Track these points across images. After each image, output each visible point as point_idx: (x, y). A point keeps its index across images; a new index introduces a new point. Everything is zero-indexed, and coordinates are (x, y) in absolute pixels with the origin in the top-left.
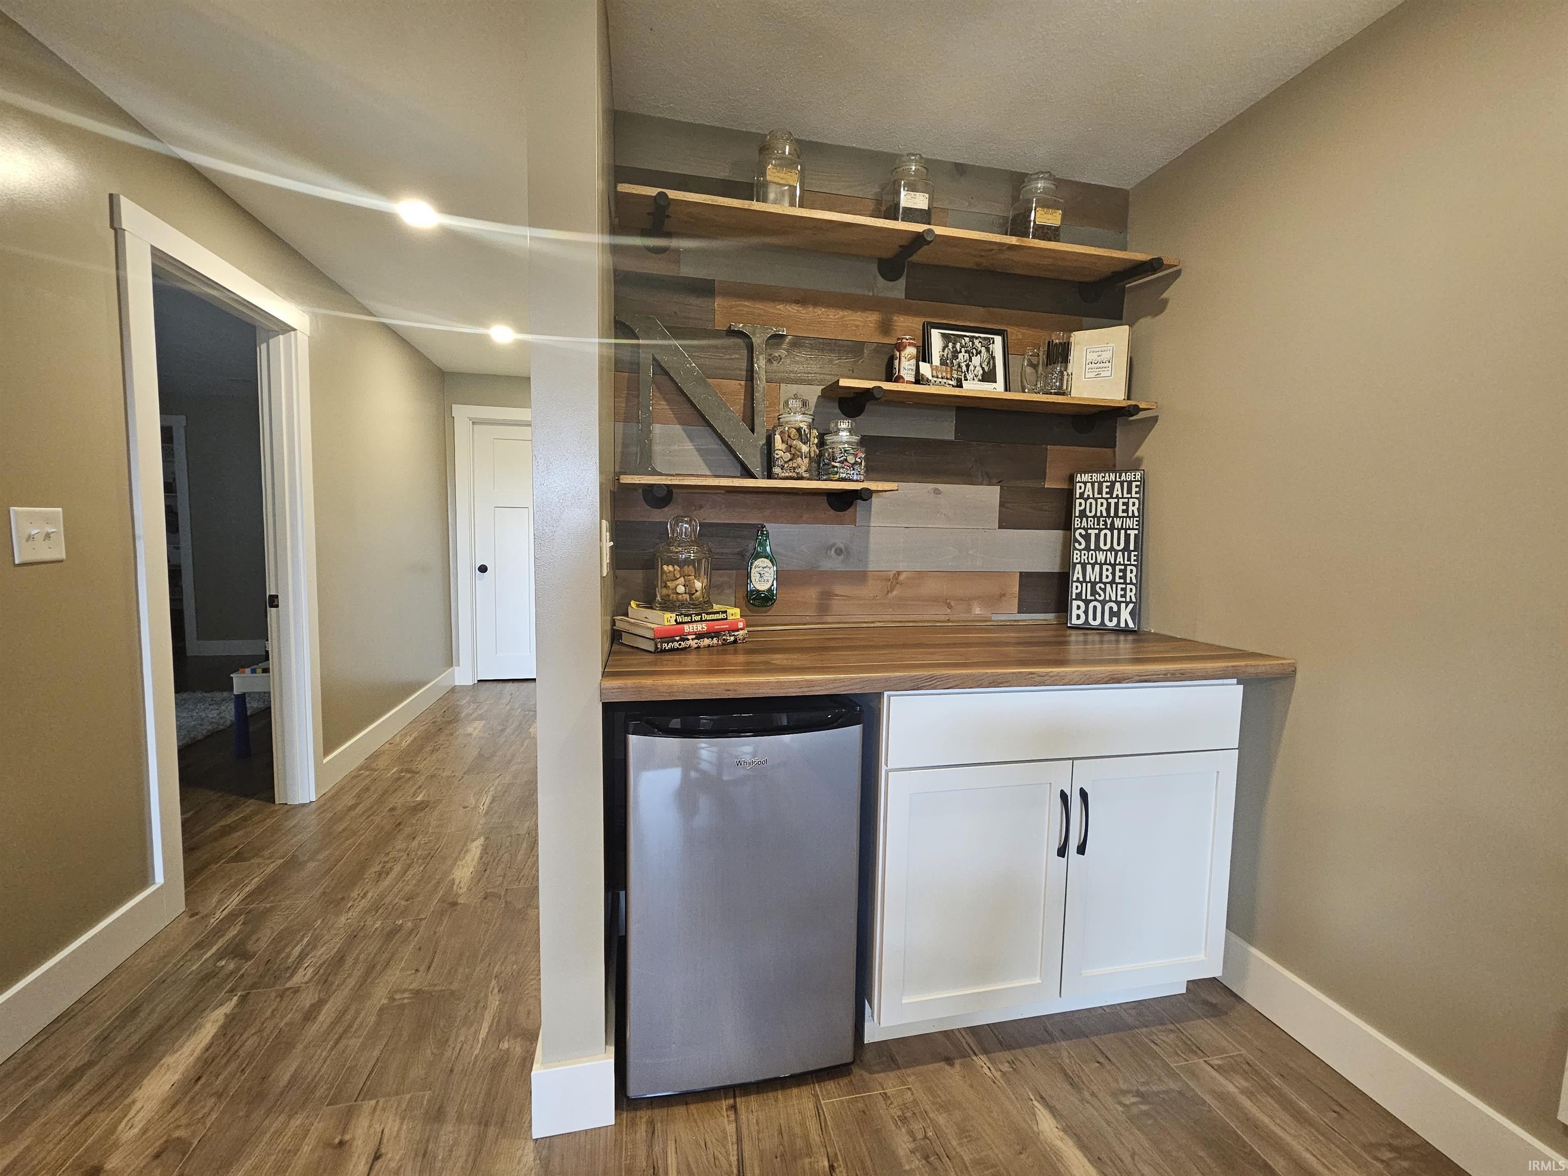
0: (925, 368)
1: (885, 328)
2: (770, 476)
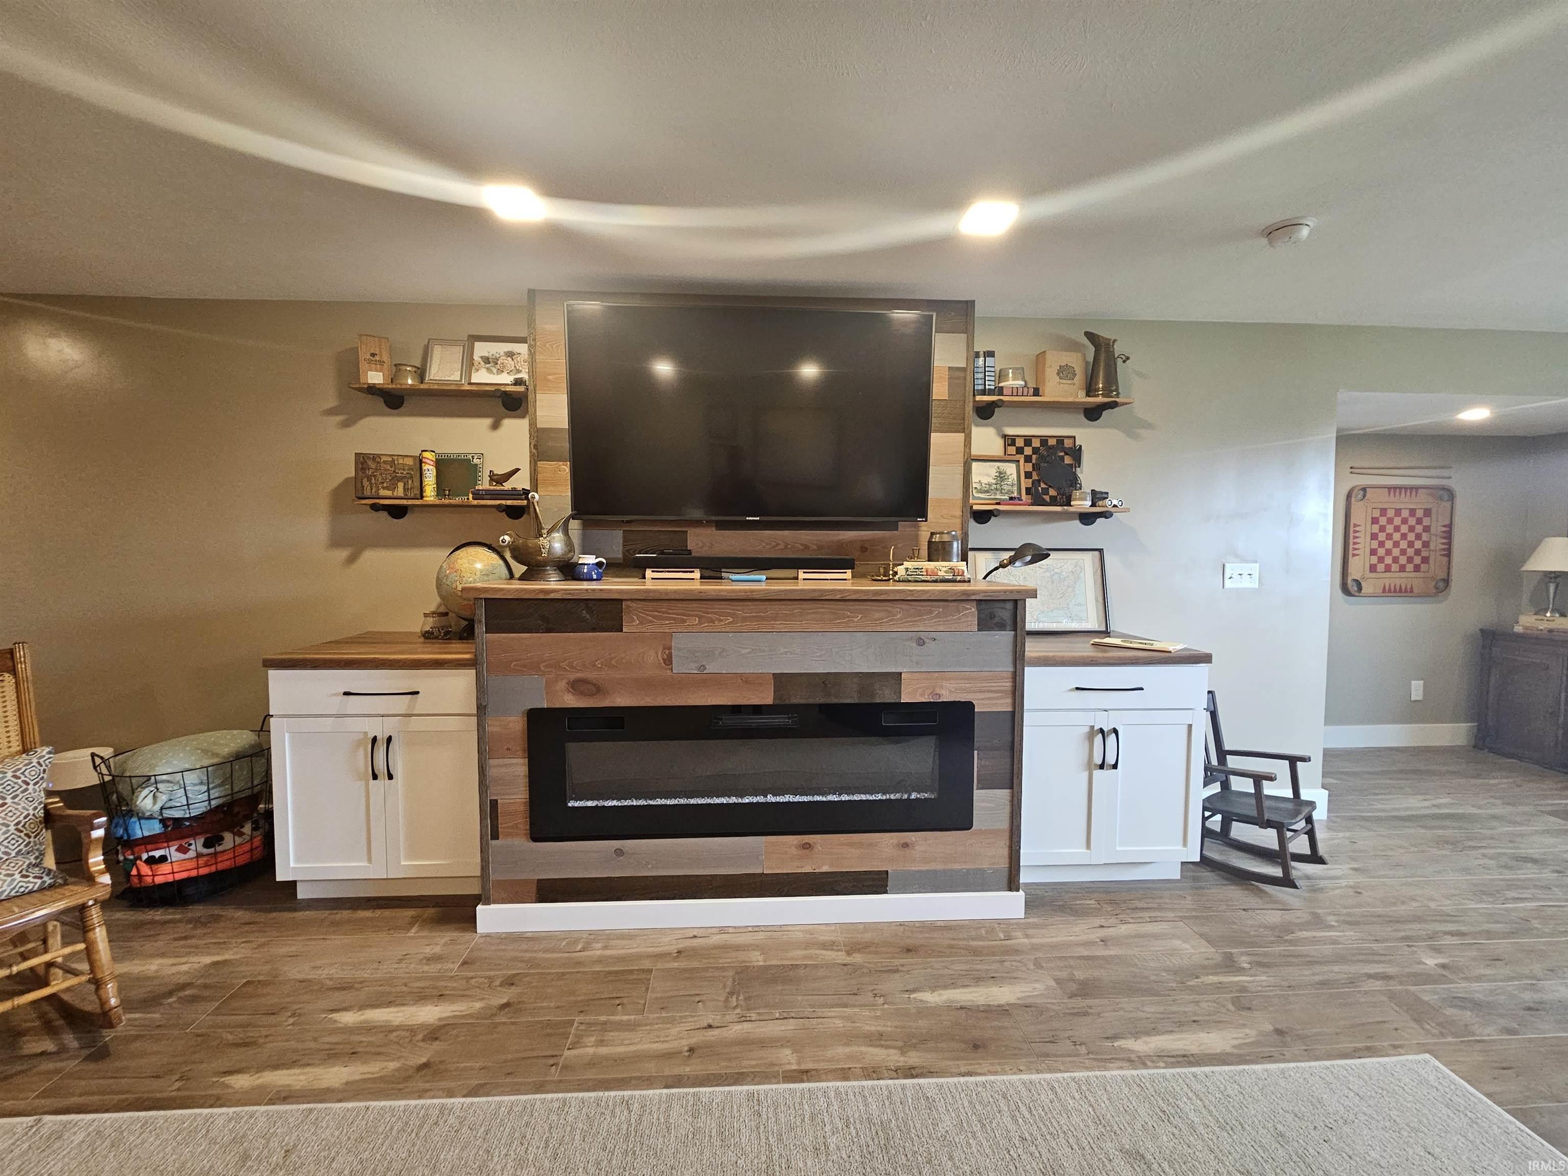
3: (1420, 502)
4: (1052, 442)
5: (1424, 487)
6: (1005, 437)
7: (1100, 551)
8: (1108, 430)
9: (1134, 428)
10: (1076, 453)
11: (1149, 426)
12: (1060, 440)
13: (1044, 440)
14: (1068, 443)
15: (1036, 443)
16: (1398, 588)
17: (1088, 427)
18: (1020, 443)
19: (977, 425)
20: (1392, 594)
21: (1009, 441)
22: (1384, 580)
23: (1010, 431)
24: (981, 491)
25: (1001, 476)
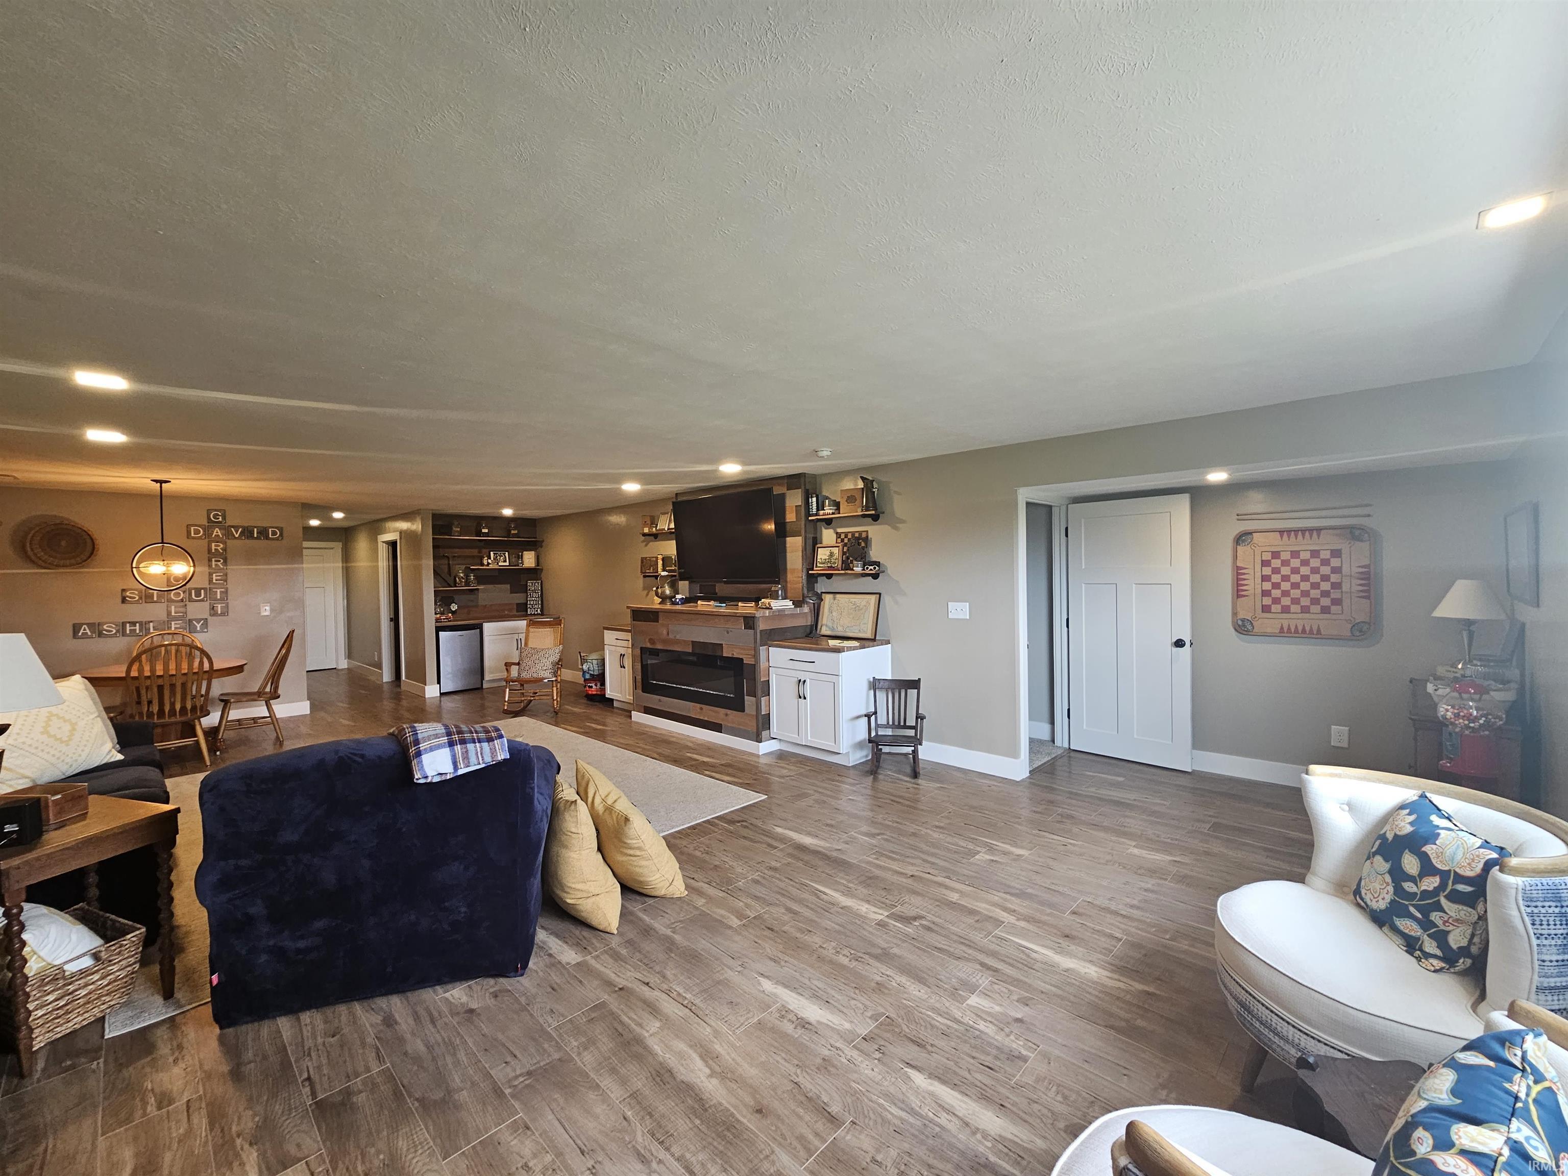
0: (490, 561)
1: (479, 552)
2: (456, 587)
3: (1325, 544)
4: (857, 535)
5: (1326, 528)
6: (837, 533)
7: (880, 594)
8: (882, 526)
9: (895, 523)
10: (866, 540)
11: (903, 522)
12: (860, 533)
13: (853, 533)
14: (864, 535)
15: (850, 536)
16: (1300, 629)
17: (874, 525)
18: (843, 536)
19: (826, 529)
20: (1291, 635)
21: (838, 535)
22: (1283, 621)
23: (839, 530)
24: (820, 563)
25: (832, 554)
